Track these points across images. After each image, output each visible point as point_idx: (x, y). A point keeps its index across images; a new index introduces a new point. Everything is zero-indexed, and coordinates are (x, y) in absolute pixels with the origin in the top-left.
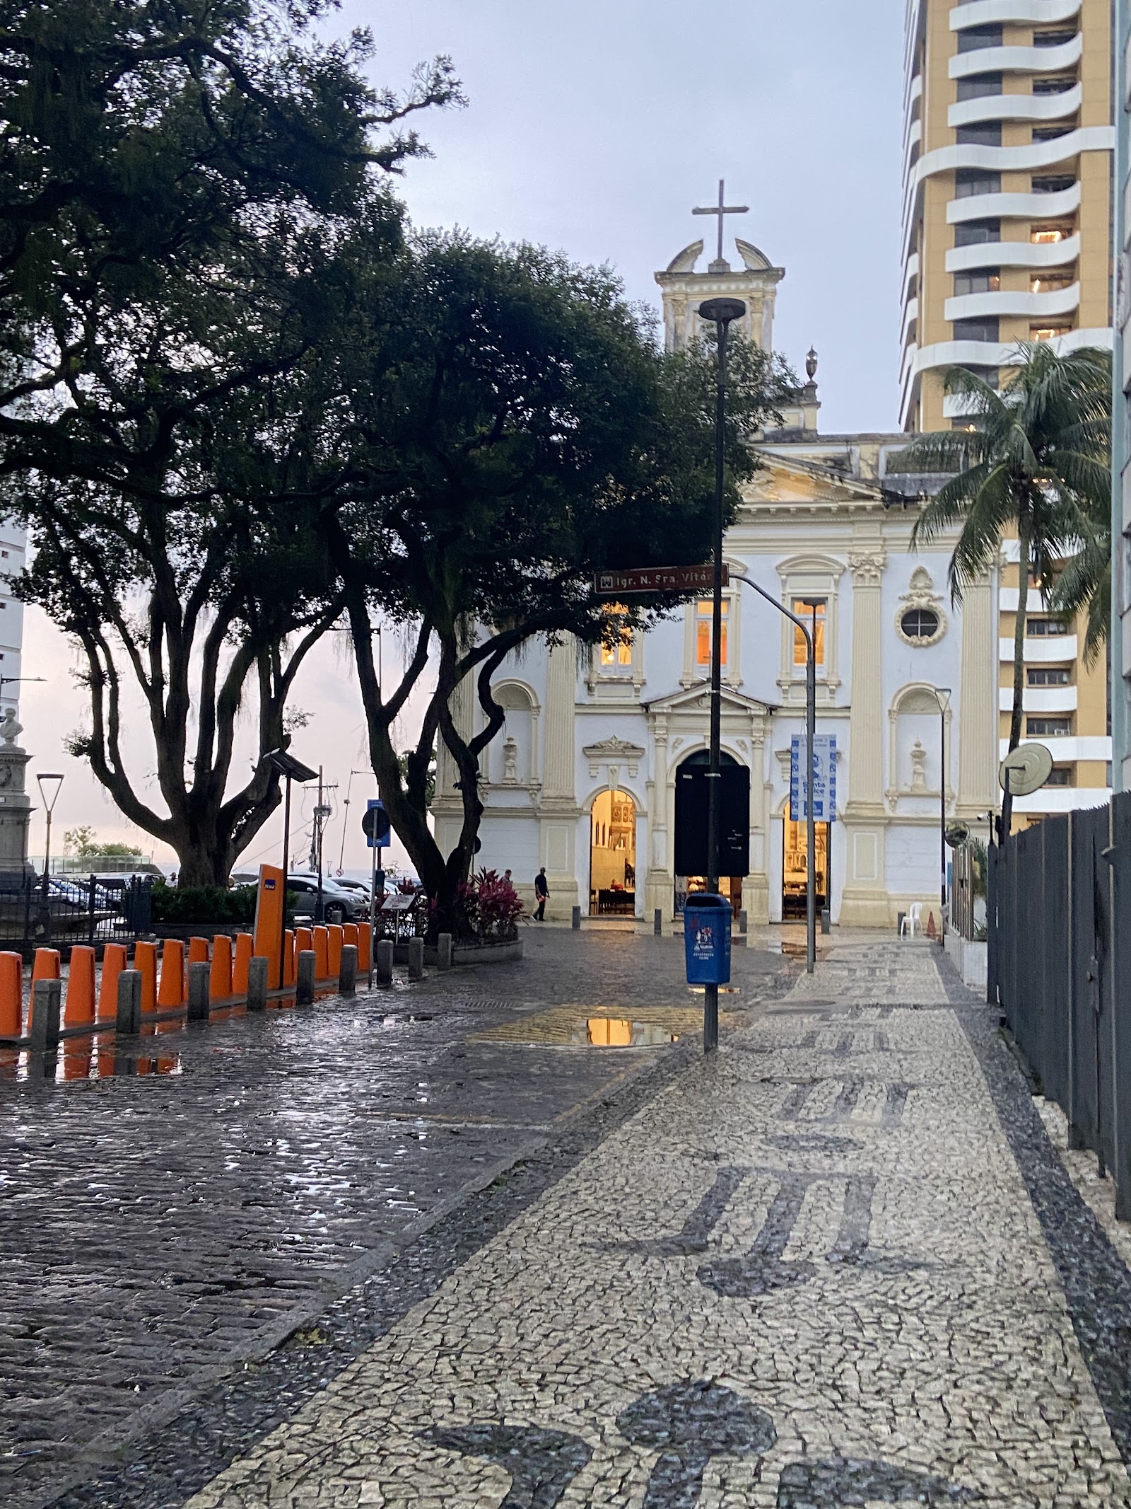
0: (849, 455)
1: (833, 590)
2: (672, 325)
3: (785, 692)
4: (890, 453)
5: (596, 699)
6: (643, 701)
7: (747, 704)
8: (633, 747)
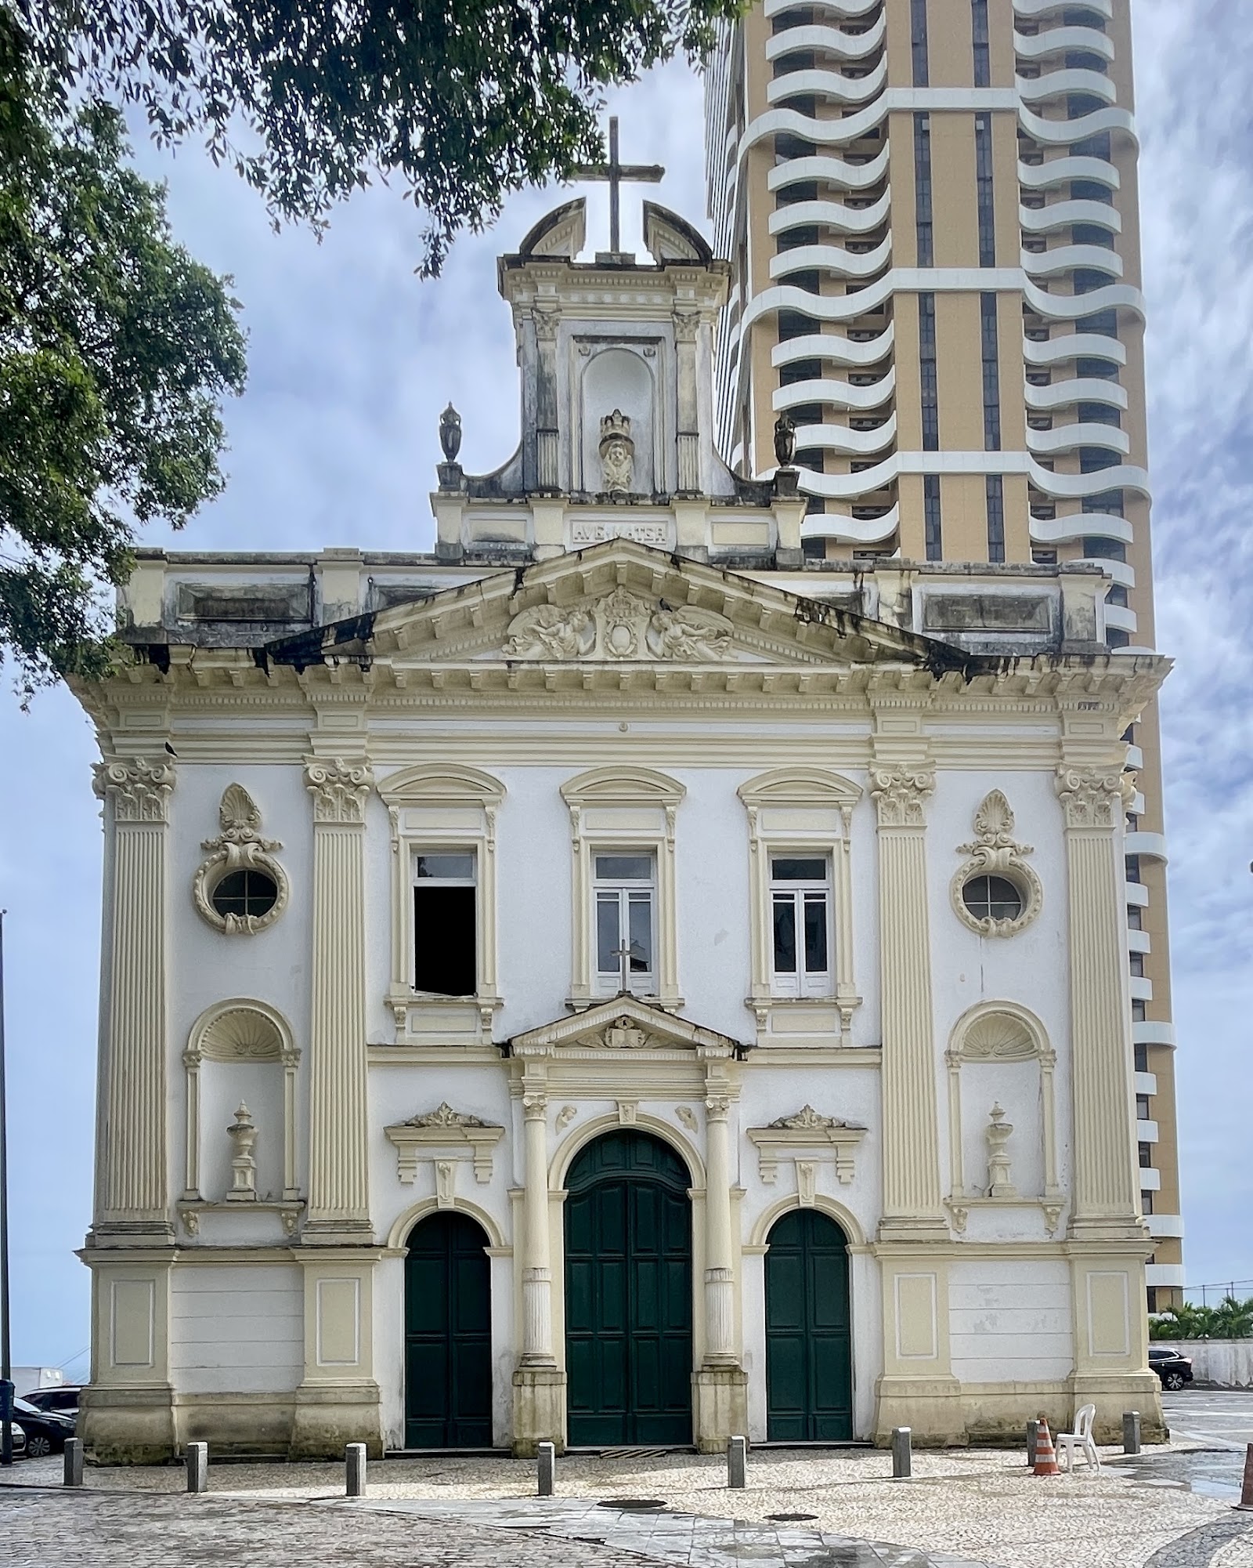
0: (858, 597)
1: (838, 834)
2: (532, 359)
3: (760, 1020)
4: (930, 596)
5: (406, 1037)
6: (499, 1037)
7: (697, 1038)
8: (481, 1125)
